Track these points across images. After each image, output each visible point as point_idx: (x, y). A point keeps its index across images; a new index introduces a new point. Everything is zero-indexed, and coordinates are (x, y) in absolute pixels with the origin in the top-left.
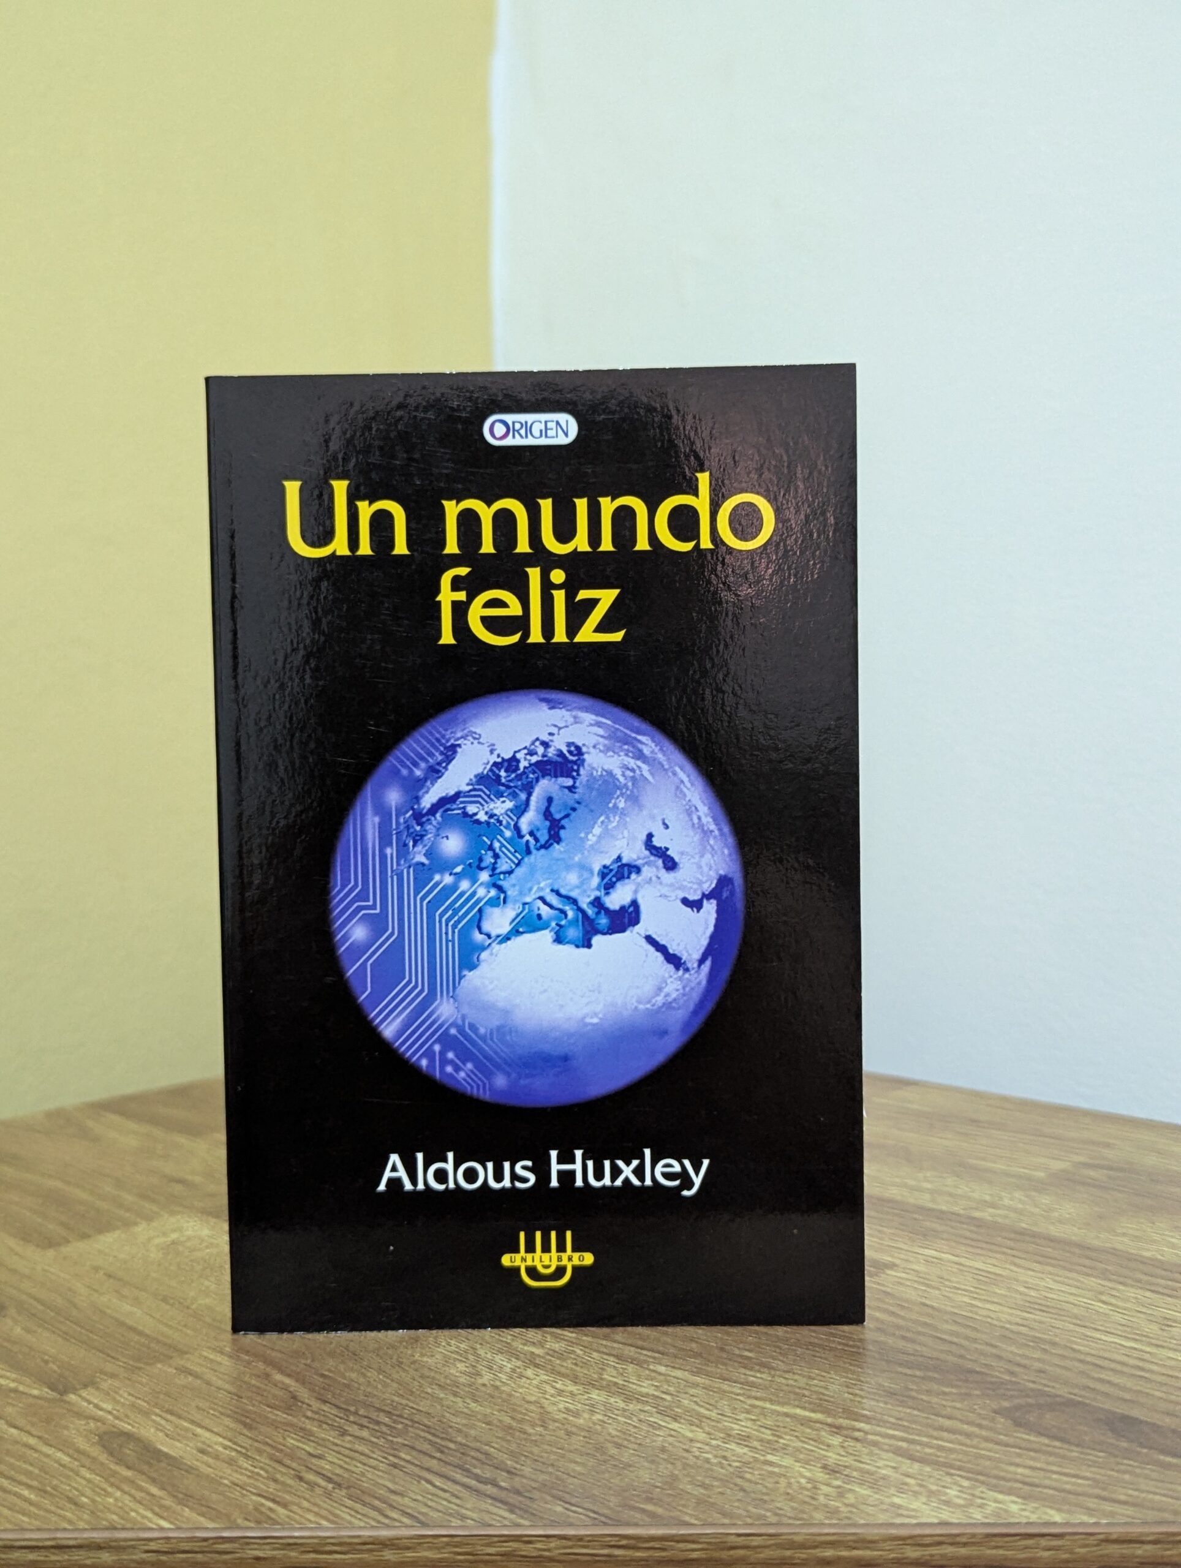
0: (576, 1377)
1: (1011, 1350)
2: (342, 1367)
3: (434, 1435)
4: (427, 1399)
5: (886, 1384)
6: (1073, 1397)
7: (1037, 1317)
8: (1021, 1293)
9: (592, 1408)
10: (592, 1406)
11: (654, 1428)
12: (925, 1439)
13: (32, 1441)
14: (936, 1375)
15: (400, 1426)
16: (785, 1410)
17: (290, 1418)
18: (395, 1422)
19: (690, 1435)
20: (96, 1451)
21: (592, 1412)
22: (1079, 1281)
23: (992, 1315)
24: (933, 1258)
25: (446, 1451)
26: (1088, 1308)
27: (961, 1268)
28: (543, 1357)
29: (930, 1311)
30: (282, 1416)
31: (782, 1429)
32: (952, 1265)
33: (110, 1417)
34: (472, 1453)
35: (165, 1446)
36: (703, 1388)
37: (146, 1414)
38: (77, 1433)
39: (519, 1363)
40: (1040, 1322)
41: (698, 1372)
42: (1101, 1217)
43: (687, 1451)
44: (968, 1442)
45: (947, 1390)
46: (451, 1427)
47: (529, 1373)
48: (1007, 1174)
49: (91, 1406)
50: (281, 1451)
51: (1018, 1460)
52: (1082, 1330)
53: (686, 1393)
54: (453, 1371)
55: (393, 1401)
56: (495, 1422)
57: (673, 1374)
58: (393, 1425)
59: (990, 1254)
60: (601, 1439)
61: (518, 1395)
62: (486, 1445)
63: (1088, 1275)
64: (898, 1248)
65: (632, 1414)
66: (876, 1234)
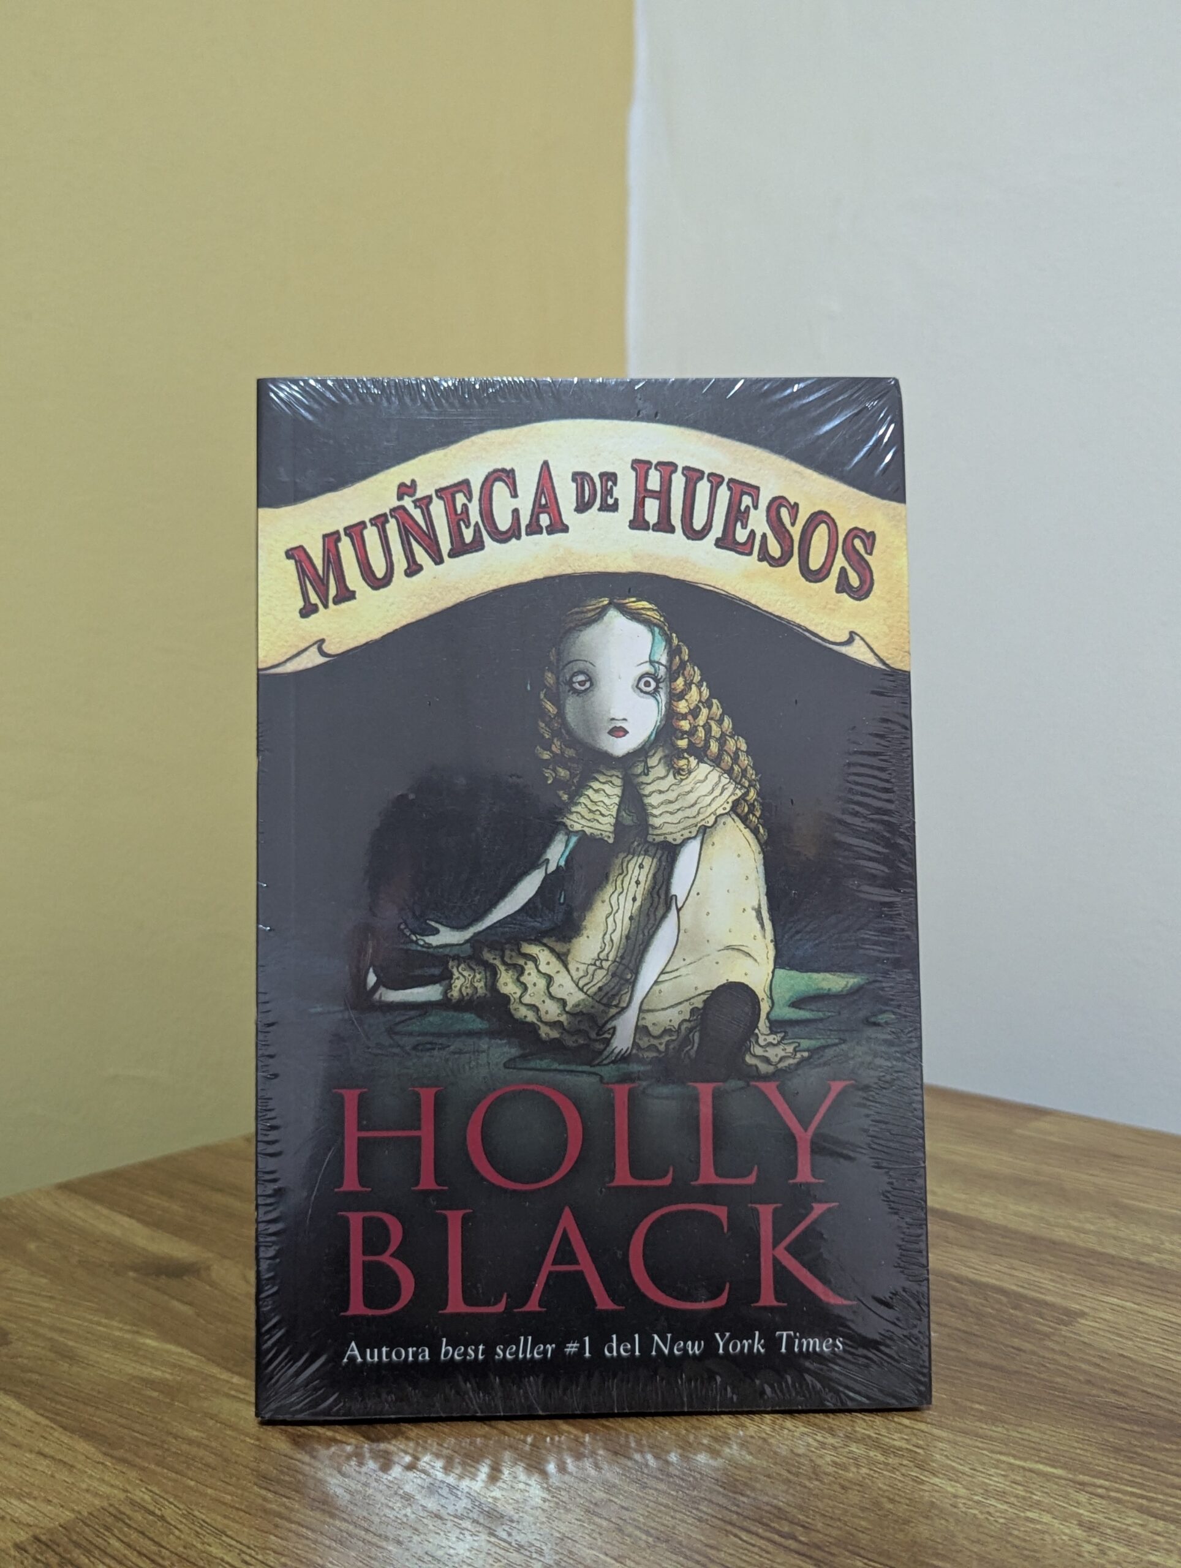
0: (832, 1429)
3: (725, 1488)
4: (706, 1451)
5: (1111, 1439)
9: (856, 1462)
10: (856, 1459)
11: (919, 1483)
12: (1160, 1497)
14: (1153, 1431)
15: (691, 1479)
16: (1028, 1465)
18: (685, 1474)
19: (950, 1489)
21: (858, 1466)
24: (1118, 1306)
25: (742, 1505)
27: (1146, 1317)
29: (1130, 1363)
31: (1032, 1485)
32: (1136, 1314)
34: (766, 1508)
36: (949, 1442)
43: (954, 1506)
45: (1167, 1446)
46: (737, 1480)
48: (1161, 1215)
53: (935, 1447)
57: (916, 1427)
59: (1169, 1303)
60: (875, 1495)
62: (776, 1499)
64: (1083, 1296)
65: (894, 1469)
66: (1058, 1279)
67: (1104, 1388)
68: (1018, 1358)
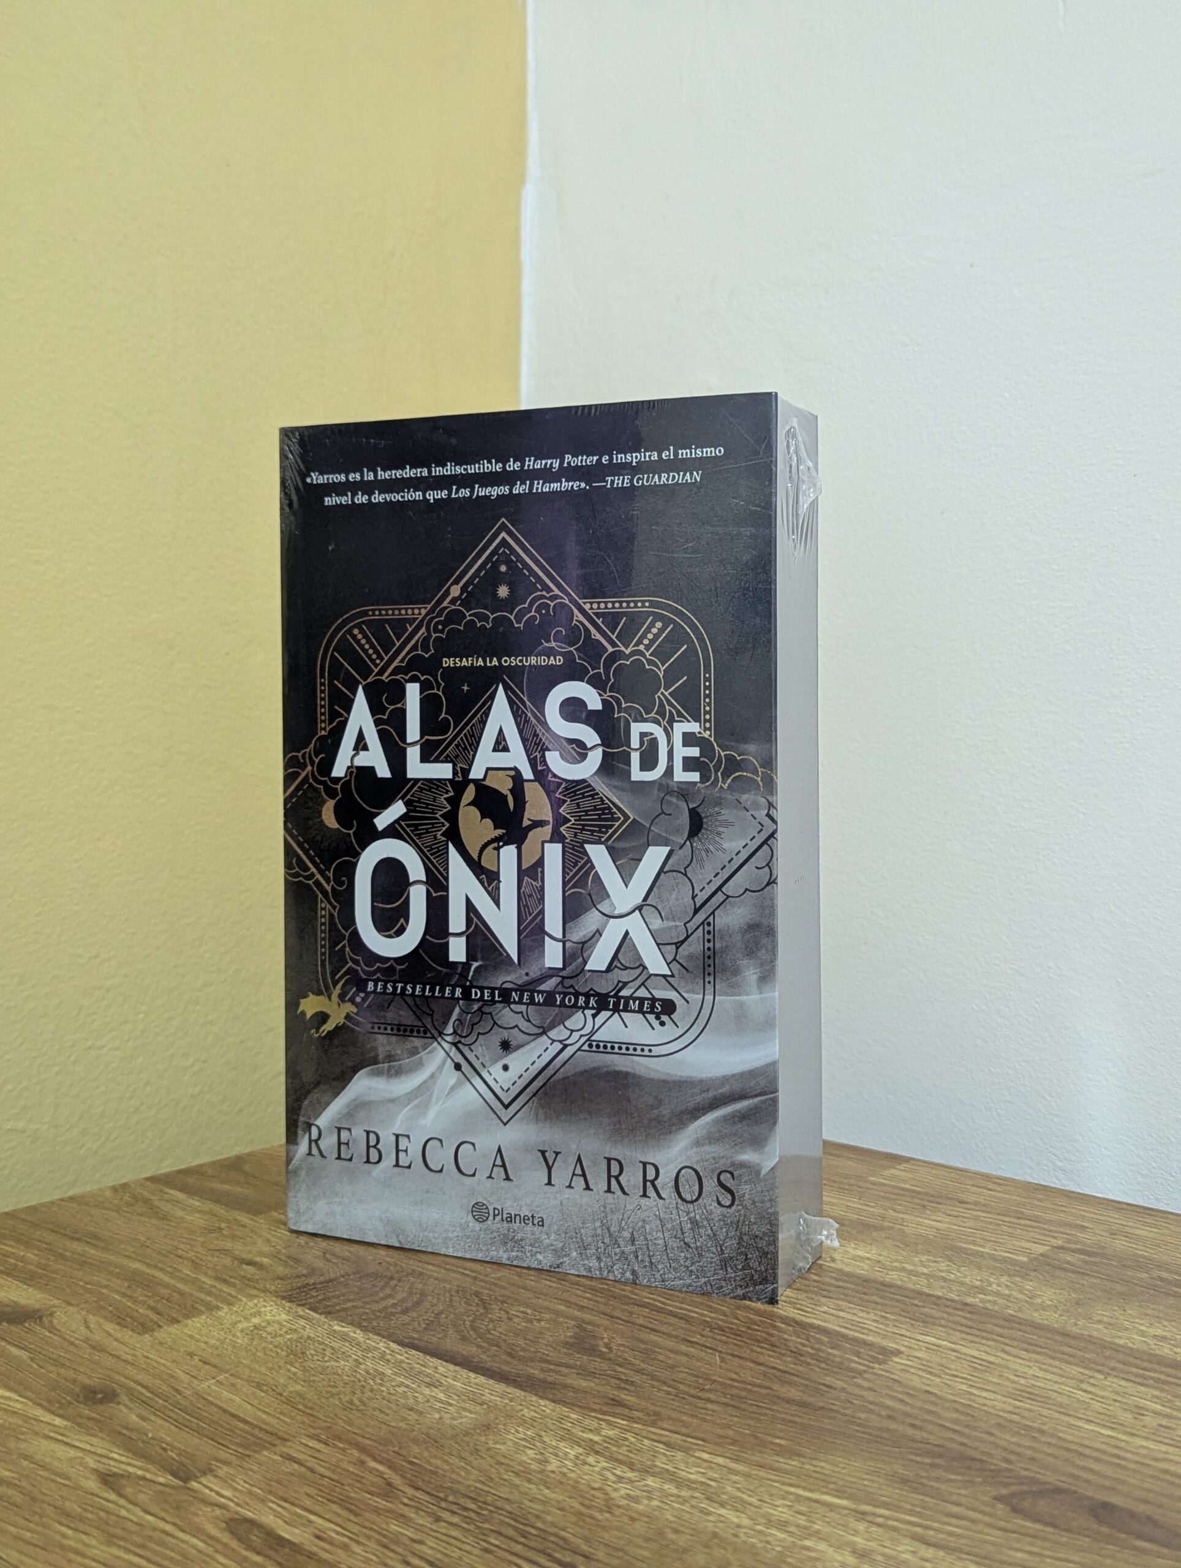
0: (632, 1464)
1: (1006, 1438)
2: (426, 1454)
3: (515, 1520)
4: (506, 1486)
5: (900, 1471)
6: (1060, 1484)
7: (1027, 1406)
8: (1014, 1382)
9: (650, 1494)
10: (649, 1492)
11: (707, 1514)
12: (936, 1525)
13: (168, 1528)
14: (942, 1463)
15: (485, 1512)
16: (816, 1496)
17: (389, 1505)
18: (481, 1508)
19: (736, 1520)
20: (225, 1537)
21: (650, 1499)
22: (1061, 1369)
23: (988, 1402)
24: (933, 1345)
25: (530, 1537)
26: (1070, 1396)
27: (959, 1355)
28: (600, 1444)
29: (934, 1399)
30: (382, 1503)
31: (814, 1515)
32: (949, 1352)
33: (232, 1504)
34: (552, 1539)
35: (285, 1532)
36: (744, 1475)
37: (263, 1501)
38: (206, 1519)
39: (581, 1450)
40: (1030, 1410)
41: (736, 1460)
42: (1078, 1303)
43: (736, 1536)
44: (973, 1527)
45: (953, 1477)
46: (530, 1513)
47: (591, 1459)
48: (994, 1258)
49: (213, 1494)
50: (384, 1536)
51: (1018, 1546)
52: (1066, 1419)
53: (728, 1480)
54: (524, 1458)
55: (476, 1488)
56: (567, 1507)
57: (714, 1461)
58: (479, 1511)
59: (984, 1341)
60: (661, 1525)
61: (583, 1481)
62: (563, 1530)
63: (1070, 1363)
64: (902, 1335)
65: (685, 1501)
66: (881, 1320)
67: (903, 1423)
68: (827, 1395)
